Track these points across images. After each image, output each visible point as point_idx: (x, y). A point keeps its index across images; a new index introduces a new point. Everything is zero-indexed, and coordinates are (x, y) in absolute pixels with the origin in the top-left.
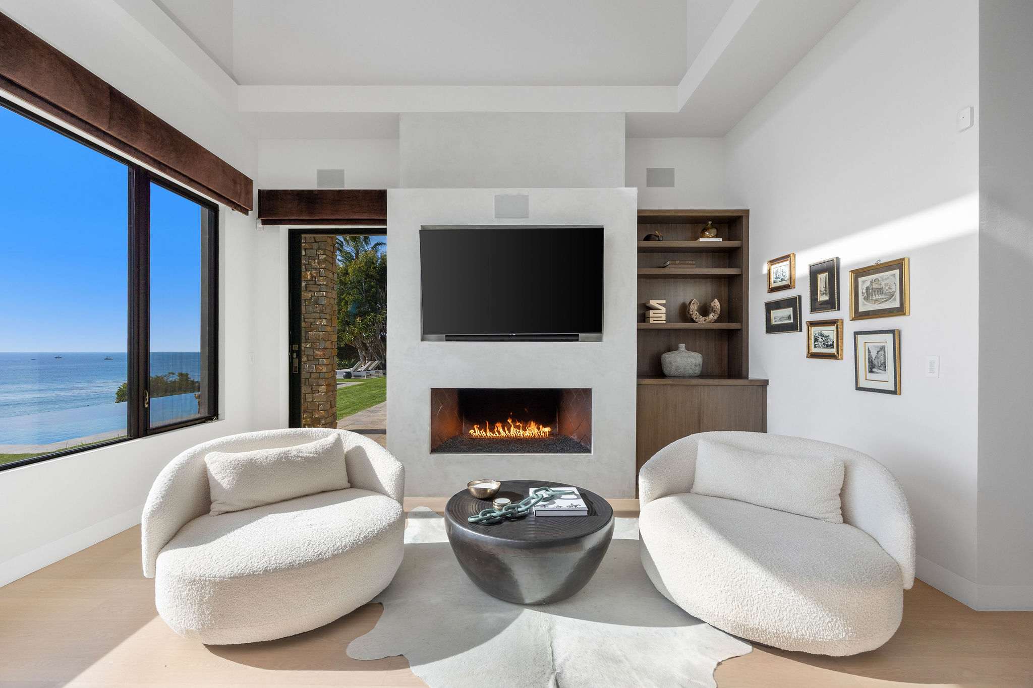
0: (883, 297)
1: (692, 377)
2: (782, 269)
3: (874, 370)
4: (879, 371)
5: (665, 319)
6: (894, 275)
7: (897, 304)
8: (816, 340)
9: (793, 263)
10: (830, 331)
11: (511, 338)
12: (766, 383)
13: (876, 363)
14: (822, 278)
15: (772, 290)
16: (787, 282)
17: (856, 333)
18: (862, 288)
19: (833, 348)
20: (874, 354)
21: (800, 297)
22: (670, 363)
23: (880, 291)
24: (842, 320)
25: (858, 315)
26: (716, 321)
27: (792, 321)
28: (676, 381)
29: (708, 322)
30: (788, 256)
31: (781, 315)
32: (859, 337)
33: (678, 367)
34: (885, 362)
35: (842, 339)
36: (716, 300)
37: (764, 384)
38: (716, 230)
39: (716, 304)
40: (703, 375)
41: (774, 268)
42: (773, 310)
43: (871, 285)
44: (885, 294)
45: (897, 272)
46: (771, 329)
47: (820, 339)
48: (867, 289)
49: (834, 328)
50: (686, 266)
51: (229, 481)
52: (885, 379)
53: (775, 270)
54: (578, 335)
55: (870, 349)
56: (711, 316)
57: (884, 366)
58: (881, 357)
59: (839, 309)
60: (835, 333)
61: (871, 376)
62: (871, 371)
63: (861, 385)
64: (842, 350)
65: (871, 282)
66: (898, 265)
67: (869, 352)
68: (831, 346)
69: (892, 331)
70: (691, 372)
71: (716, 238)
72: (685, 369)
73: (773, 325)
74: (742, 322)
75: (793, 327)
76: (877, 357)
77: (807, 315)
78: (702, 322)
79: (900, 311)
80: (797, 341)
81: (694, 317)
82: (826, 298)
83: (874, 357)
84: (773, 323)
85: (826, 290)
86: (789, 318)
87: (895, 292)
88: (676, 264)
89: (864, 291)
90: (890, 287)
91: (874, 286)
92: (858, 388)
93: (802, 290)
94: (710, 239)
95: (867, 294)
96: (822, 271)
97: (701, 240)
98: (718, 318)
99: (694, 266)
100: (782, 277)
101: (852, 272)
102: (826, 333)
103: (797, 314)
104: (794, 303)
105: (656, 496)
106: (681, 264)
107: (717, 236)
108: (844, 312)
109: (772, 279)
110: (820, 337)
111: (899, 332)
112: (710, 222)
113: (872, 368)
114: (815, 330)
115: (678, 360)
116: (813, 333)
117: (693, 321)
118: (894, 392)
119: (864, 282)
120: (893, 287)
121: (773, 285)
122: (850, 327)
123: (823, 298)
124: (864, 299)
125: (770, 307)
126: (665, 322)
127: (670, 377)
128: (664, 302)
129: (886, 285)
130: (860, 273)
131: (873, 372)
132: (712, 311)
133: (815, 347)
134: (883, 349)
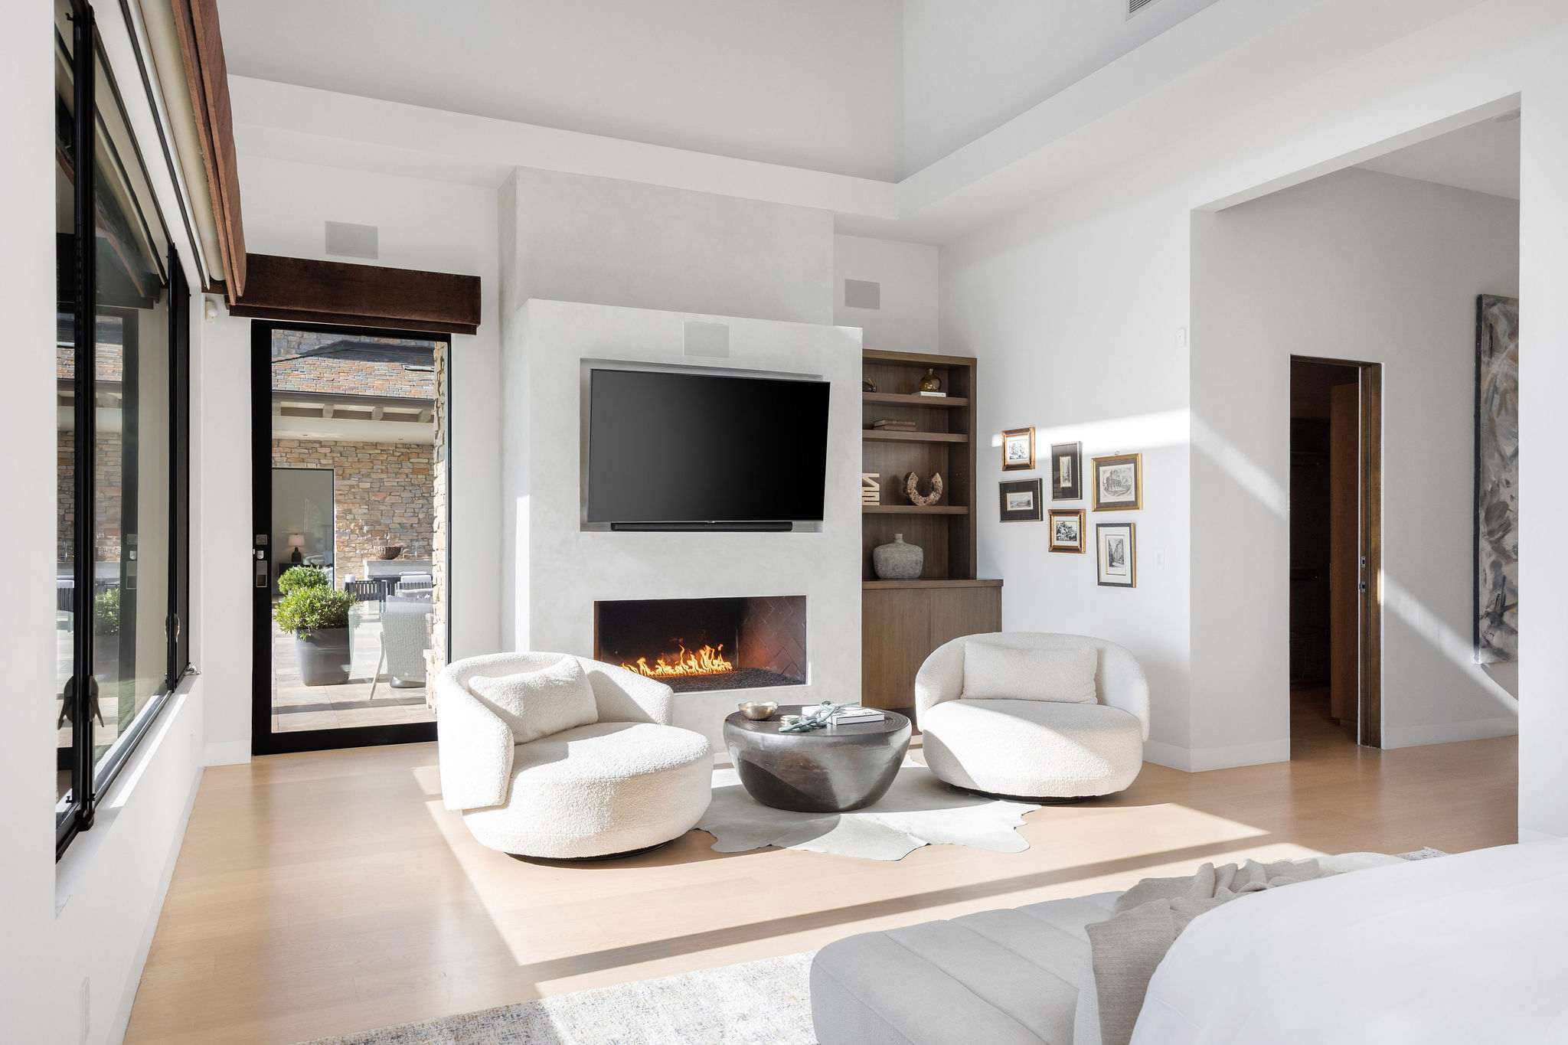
0: (1121, 489)
1: (911, 578)
2: (1020, 443)
3: (1114, 564)
4: (1118, 565)
5: (878, 500)
6: (1130, 469)
7: (1133, 499)
8: (1058, 531)
9: (1033, 438)
10: (1072, 522)
11: (706, 527)
12: (1000, 583)
13: (1115, 556)
14: (1065, 461)
15: (1008, 468)
16: (1027, 461)
17: (1098, 525)
18: (1103, 478)
19: (1076, 540)
20: (1113, 548)
21: (1041, 480)
22: (886, 560)
23: (1119, 483)
24: (1085, 510)
25: (1100, 507)
26: (939, 503)
27: (1032, 508)
28: (895, 584)
29: (928, 505)
30: (1027, 430)
31: (1019, 500)
32: (1100, 529)
33: (896, 565)
34: (1123, 556)
35: (1085, 531)
36: (938, 474)
37: (998, 584)
38: (938, 382)
39: (938, 480)
40: (925, 576)
41: (1011, 441)
42: (1010, 492)
43: (1111, 476)
44: (1123, 487)
45: (1132, 465)
46: (1007, 516)
47: (1062, 530)
48: (1108, 479)
49: (1077, 518)
50: (904, 429)
51: (516, 706)
52: (1122, 573)
53: (1011, 445)
54: (791, 523)
55: (1110, 542)
56: (932, 496)
57: (1122, 560)
58: (1120, 550)
59: (1081, 498)
60: (1078, 523)
61: (1112, 570)
62: (1111, 565)
63: (1102, 581)
64: (1085, 542)
65: (1111, 473)
66: (1132, 459)
67: (1109, 545)
68: (1074, 539)
69: (1129, 525)
70: (911, 572)
71: (939, 392)
72: (904, 568)
73: (1009, 511)
74: (969, 504)
75: (1034, 515)
76: (1116, 550)
77: (1049, 503)
78: (922, 504)
79: (1133, 505)
80: (1037, 532)
81: (912, 497)
82: (1068, 484)
83: (1113, 550)
84: (1009, 508)
85: (1068, 476)
86: (1029, 503)
87: (1130, 486)
88: (892, 425)
89: (1105, 482)
90: (1127, 481)
91: (1114, 477)
92: (1100, 584)
93: (1043, 472)
94: (932, 395)
95: (1107, 485)
96: (1065, 455)
97: (923, 393)
98: (940, 499)
99: (914, 429)
100: (1020, 454)
101: (1094, 459)
102: (1068, 524)
103: (1037, 499)
104: (1033, 486)
105: (933, 703)
106: (899, 425)
107: (939, 390)
108: (1086, 502)
109: (1008, 455)
110: (1063, 528)
111: (1135, 525)
112: (931, 370)
113: (1112, 561)
114: (1057, 519)
115: (897, 555)
116: (1055, 523)
117: (910, 502)
118: (1130, 586)
119: (1106, 471)
120: (1129, 480)
121: (1009, 462)
122: (1093, 518)
123: (1066, 484)
124: (1105, 489)
125: (1006, 488)
126: (878, 504)
127: (885, 579)
128: (877, 475)
129: (1124, 477)
130: (1100, 462)
131: (1113, 566)
132: (933, 489)
133: (1058, 539)
134: (1121, 542)
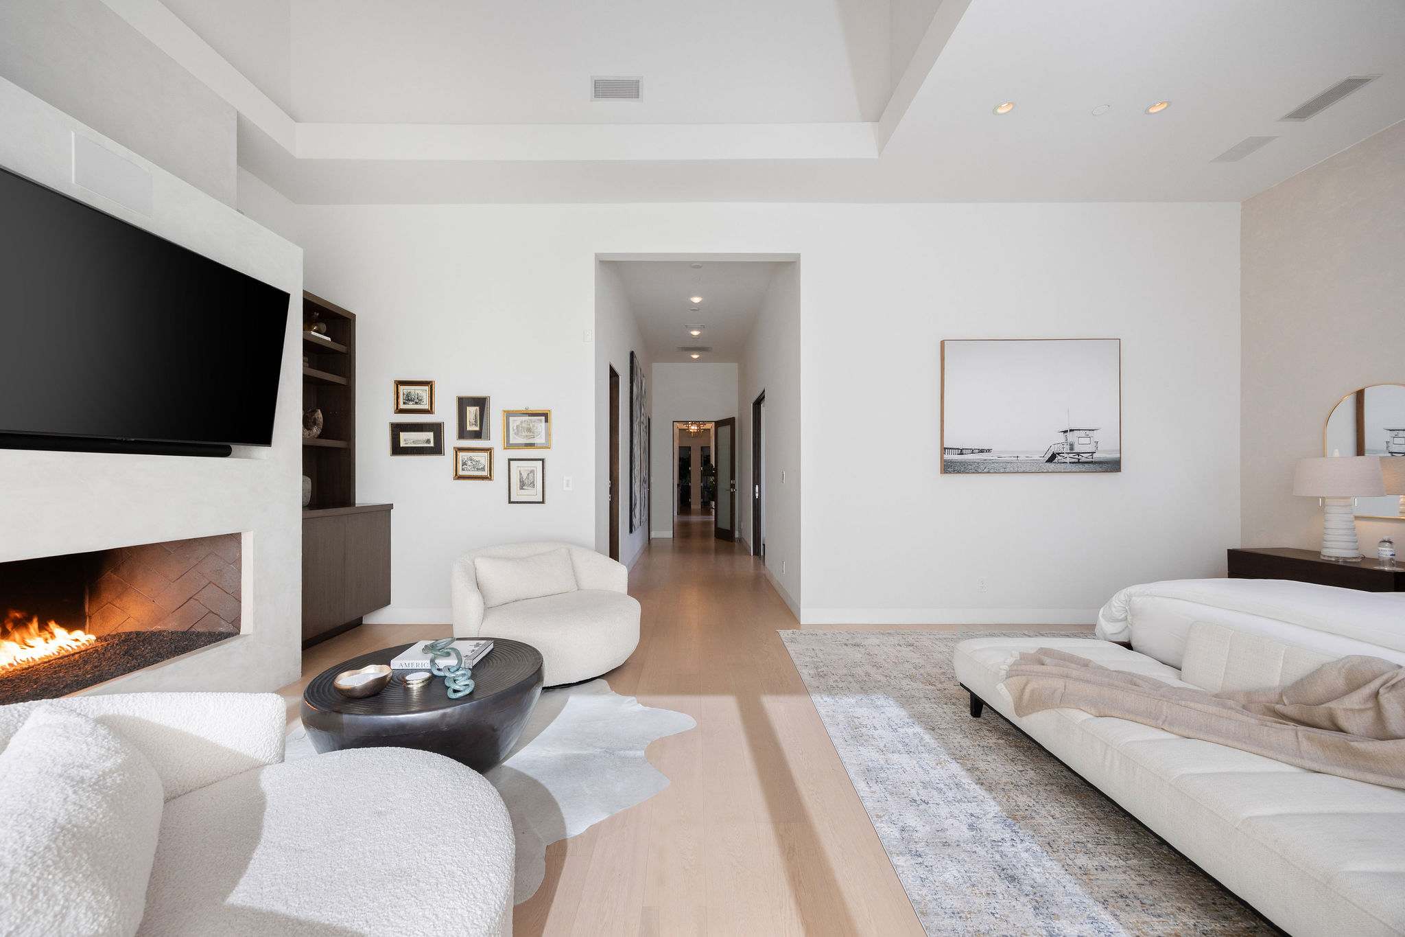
0: (530, 434)
2: (419, 394)
3: (525, 487)
4: (529, 488)
6: (541, 421)
7: (543, 442)
8: (464, 464)
9: (433, 389)
10: (480, 457)
12: (389, 508)
13: (526, 482)
14: (472, 408)
15: (401, 411)
16: (426, 408)
17: (509, 460)
18: (513, 426)
19: (485, 471)
20: (525, 476)
21: (443, 424)
23: (528, 430)
24: (494, 448)
25: (509, 446)
26: (320, 437)
27: (431, 445)
30: (429, 382)
31: (416, 438)
32: (511, 462)
34: (533, 482)
35: (494, 464)
36: (319, 410)
39: (319, 415)
41: (404, 389)
42: (402, 431)
43: (522, 425)
44: (532, 432)
45: (544, 419)
46: (397, 450)
47: (469, 463)
48: (517, 427)
49: (484, 454)
52: (533, 494)
53: (405, 392)
55: (522, 472)
56: (315, 430)
57: (533, 484)
58: (531, 477)
59: (489, 439)
60: (486, 458)
61: (522, 492)
62: (522, 488)
63: (513, 500)
64: (495, 473)
65: (522, 422)
66: (542, 414)
67: (521, 474)
68: (483, 469)
69: (540, 460)
71: (324, 334)
73: (404, 447)
74: (350, 440)
75: (437, 449)
76: (528, 478)
77: (453, 441)
78: (307, 436)
79: (546, 446)
80: (438, 463)
83: (524, 478)
84: (403, 445)
85: (475, 422)
86: (427, 441)
87: (540, 432)
89: (515, 428)
90: (537, 428)
91: (524, 425)
92: (510, 501)
93: (447, 417)
95: (518, 431)
96: (471, 403)
98: (320, 433)
100: (417, 402)
101: (504, 411)
102: (476, 459)
103: (438, 438)
104: (436, 428)
108: (495, 442)
109: (403, 402)
110: (469, 461)
111: (547, 460)
113: (522, 485)
114: (462, 454)
116: (461, 459)
118: (541, 503)
119: (515, 422)
120: (540, 428)
121: (402, 407)
122: (501, 457)
123: (471, 427)
124: (515, 434)
125: (398, 428)
129: (534, 426)
130: (509, 414)
131: (523, 489)
132: (315, 423)
133: (463, 470)
134: (532, 471)
